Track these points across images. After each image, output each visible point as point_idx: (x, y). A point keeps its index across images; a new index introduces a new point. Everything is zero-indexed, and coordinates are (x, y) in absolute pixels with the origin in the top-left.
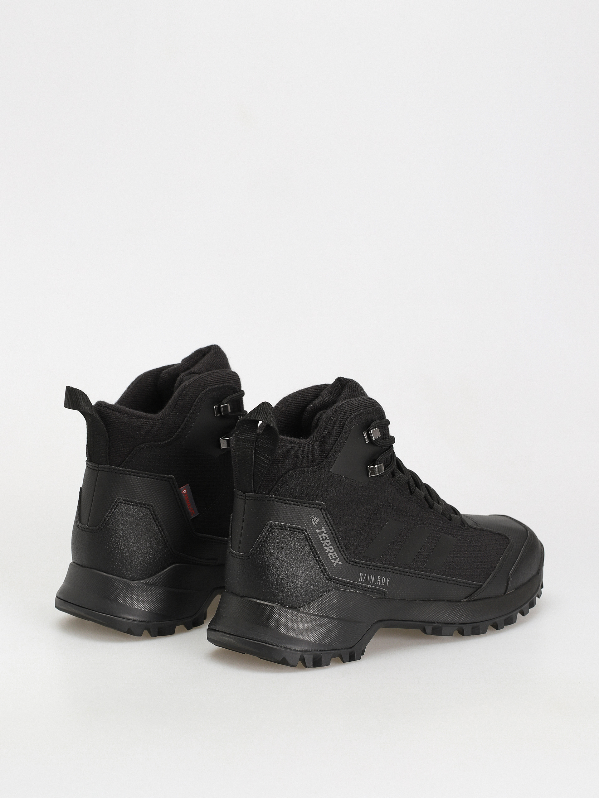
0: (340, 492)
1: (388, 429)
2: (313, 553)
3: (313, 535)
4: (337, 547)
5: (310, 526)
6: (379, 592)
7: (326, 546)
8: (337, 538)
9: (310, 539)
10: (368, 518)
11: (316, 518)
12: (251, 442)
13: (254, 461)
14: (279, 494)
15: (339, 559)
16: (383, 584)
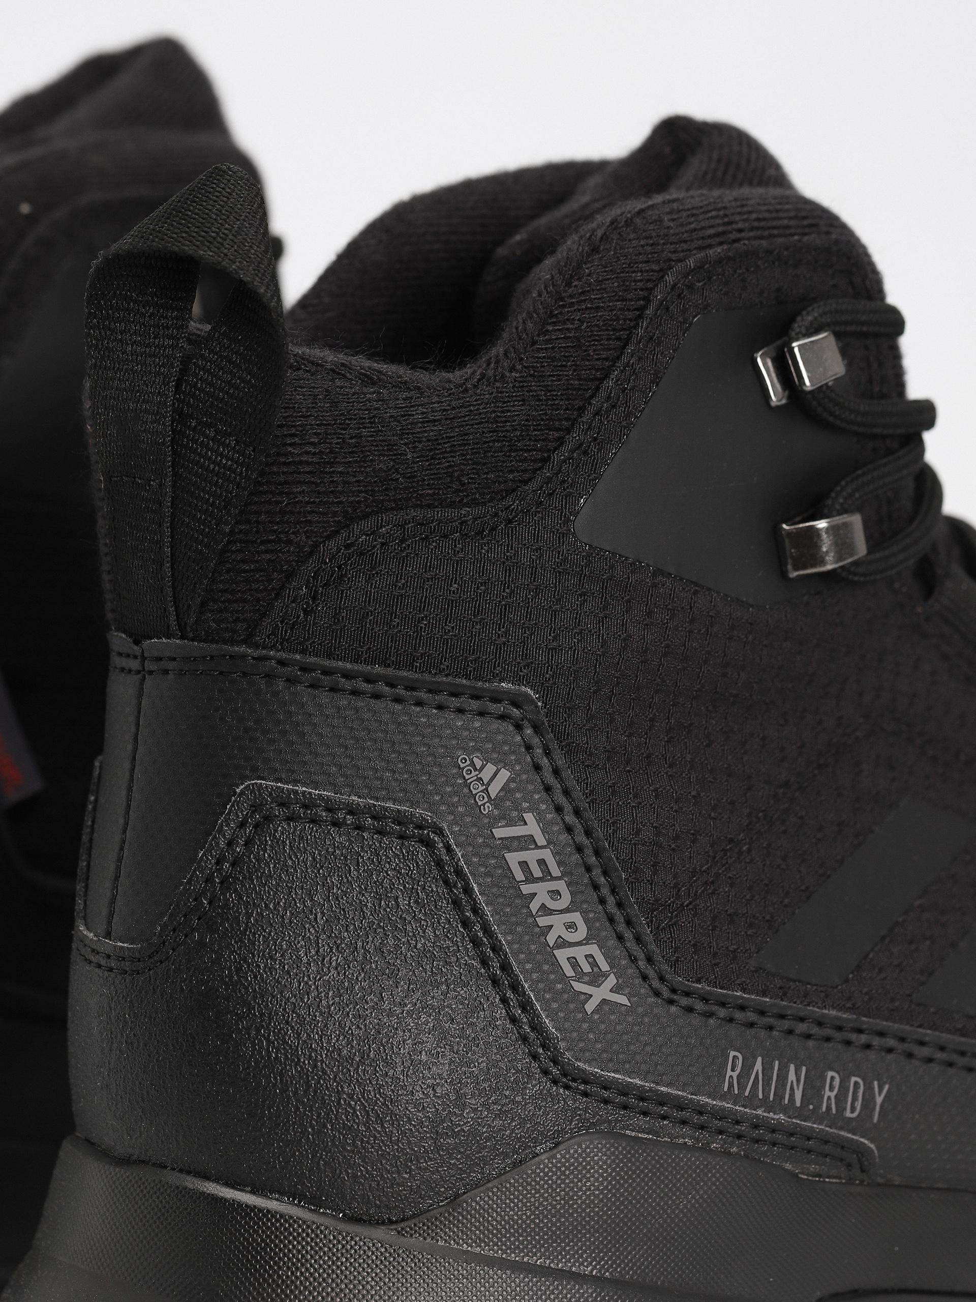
0: (625, 640)
1: (895, 355)
2: (476, 942)
3: (476, 854)
4: (604, 919)
5: (460, 809)
6: (827, 1148)
7: (545, 910)
8: (605, 873)
9: (459, 872)
10: (787, 784)
11: (490, 769)
12: (158, 374)
13: (175, 474)
14: (301, 643)
15: (612, 980)
16: (853, 1110)
